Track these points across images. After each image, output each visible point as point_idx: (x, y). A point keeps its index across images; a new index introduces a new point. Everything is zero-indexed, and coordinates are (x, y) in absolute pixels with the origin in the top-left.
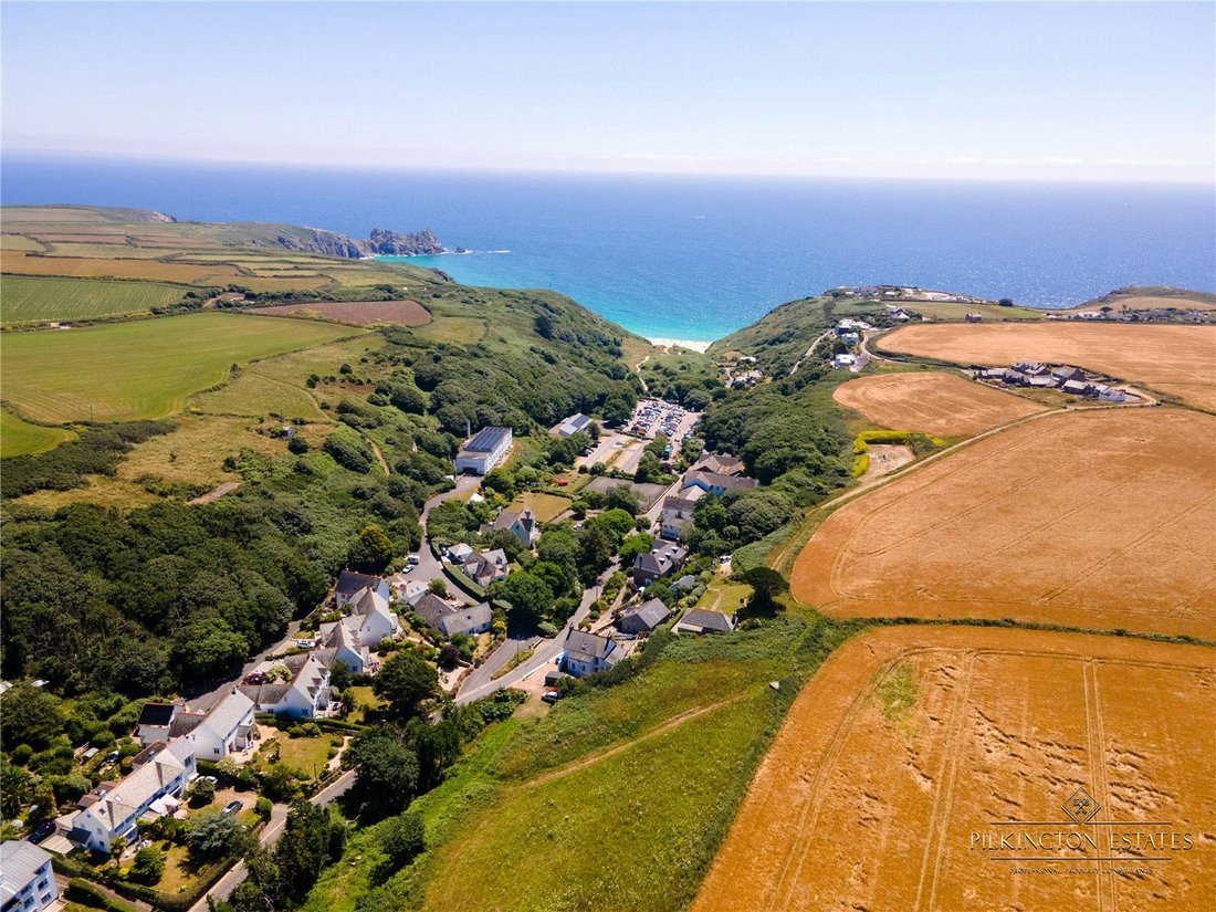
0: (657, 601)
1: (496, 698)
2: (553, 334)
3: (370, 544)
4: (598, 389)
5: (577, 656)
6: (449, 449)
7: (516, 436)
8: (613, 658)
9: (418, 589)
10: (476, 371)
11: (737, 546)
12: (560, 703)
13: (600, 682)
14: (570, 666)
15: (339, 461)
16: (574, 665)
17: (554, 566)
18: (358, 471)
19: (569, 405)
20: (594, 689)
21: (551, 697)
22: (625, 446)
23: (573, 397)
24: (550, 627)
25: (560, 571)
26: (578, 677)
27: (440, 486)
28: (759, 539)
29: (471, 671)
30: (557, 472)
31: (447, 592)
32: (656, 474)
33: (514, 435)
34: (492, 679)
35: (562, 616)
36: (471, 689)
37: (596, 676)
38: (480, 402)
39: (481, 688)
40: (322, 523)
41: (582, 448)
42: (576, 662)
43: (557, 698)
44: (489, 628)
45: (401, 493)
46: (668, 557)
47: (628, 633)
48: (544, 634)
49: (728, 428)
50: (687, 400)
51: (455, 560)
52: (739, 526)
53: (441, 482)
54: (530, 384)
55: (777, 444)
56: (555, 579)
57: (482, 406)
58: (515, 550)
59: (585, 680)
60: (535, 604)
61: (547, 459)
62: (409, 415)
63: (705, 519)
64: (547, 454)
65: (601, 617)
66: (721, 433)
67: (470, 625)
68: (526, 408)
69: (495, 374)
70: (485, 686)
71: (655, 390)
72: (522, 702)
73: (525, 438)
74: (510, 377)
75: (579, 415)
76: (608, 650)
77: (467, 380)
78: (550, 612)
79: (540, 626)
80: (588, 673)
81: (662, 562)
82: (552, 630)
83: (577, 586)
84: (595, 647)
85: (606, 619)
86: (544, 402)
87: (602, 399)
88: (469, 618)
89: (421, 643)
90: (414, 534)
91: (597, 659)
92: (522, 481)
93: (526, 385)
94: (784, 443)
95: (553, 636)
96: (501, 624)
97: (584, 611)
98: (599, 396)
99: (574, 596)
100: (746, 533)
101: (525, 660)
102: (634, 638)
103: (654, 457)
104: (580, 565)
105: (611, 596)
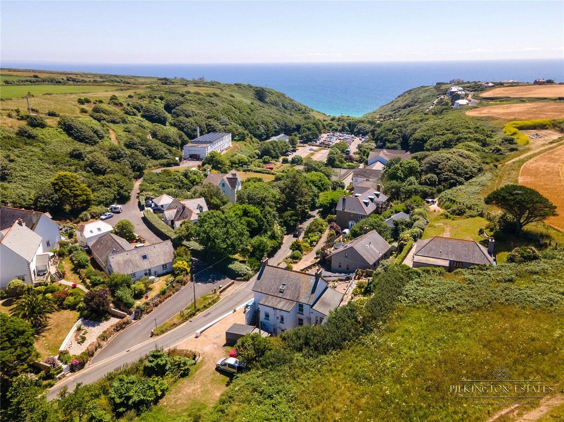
0: (374, 234)
1: (146, 368)
2: (266, 100)
3: (61, 188)
4: (296, 122)
5: (272, 302)
6: (180, 142)
7: (235, 140)
8: (326, 304)
9: (99, 229)
10: (209, 102)
11: (439, 191)
12: (243, 379)
13: (307, 344)
14: (262, 317)
15: (70, 135)
16: (267, 316)
17: (251, 208)
18: (87, 143)
19: (275, 128)
20: (298, 356)
21: (231, 366)
22: (317, 151)
23: (278, 123)
24: (245, 268)
25: (259, 213)
26: (273, 332)
27: (164, 161)
28: (461, 183)
29: (127, 323)
30: (265, 162)
31: (136, 235)
32: (342, 162)
33: (233, 139)
34: (152, 335)
35: (258, 256)
36: (117, 352)
37: (302, 333)
38: (208, 118)
39: (132, 349)
40: (24, 174)
41: (284, 151)
42: (271, 312)
43: (240, 369)
44: (169, 270)
45: (119, 158)
46: (372, 200)
47: (340, 273)
48: (235, 276)
49: (393, 134)
50: (356, 130)
51: (158, 210)
52: (438, 174)
53: (165, 158)
54: (248, 113)
55: (441, 133)
56: (253, 220)
57: (209, 120)
58: (218, 202)
59: (284, 339)
60: (224, 241)
61: (257, 155)
62: (154, 124)
63: (400, 172)
64: (257, 151)
65: (304, 258)
66: (388, 137)
67: (145, 265)
68: (244, 124)
69: (222, 105)
70: (139, 346)
71: (333, 127)
72: (185, 374)
73: (241, 142)
74: (233, 108)
75: (283, 135)
76: (318, 292)
77: (201, 106)
78: (244, 252)
79: (230, 266)
80: (289, 328)
81: (366, 204)
82: (245, 271)
83: (277, 228)
84: (297, 289)
85: (309, 259)
86: (258, 124)
87: (298, 128)
88: (145, 257)
89: (74, 287)
90: (122, 188)
91: (301, 307)
92: (235, 164)
93: (245, 113)
94: (446, 132)
95: (246, 278)
96: (182, 264)
97: (285, 251)
98: (296, 125)
99: (273, 237)
100: (446, 180)
101: (205, 307)
102: (348, 279)
103: (339, 152)
104: (281, 211)
105: (314, 238)
